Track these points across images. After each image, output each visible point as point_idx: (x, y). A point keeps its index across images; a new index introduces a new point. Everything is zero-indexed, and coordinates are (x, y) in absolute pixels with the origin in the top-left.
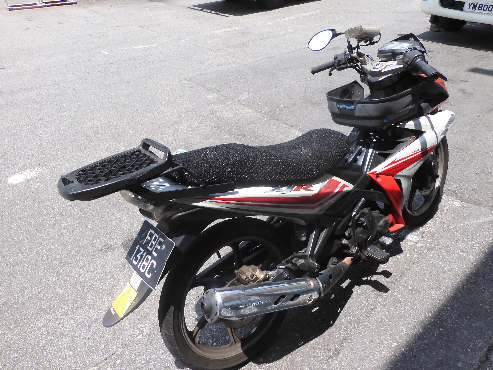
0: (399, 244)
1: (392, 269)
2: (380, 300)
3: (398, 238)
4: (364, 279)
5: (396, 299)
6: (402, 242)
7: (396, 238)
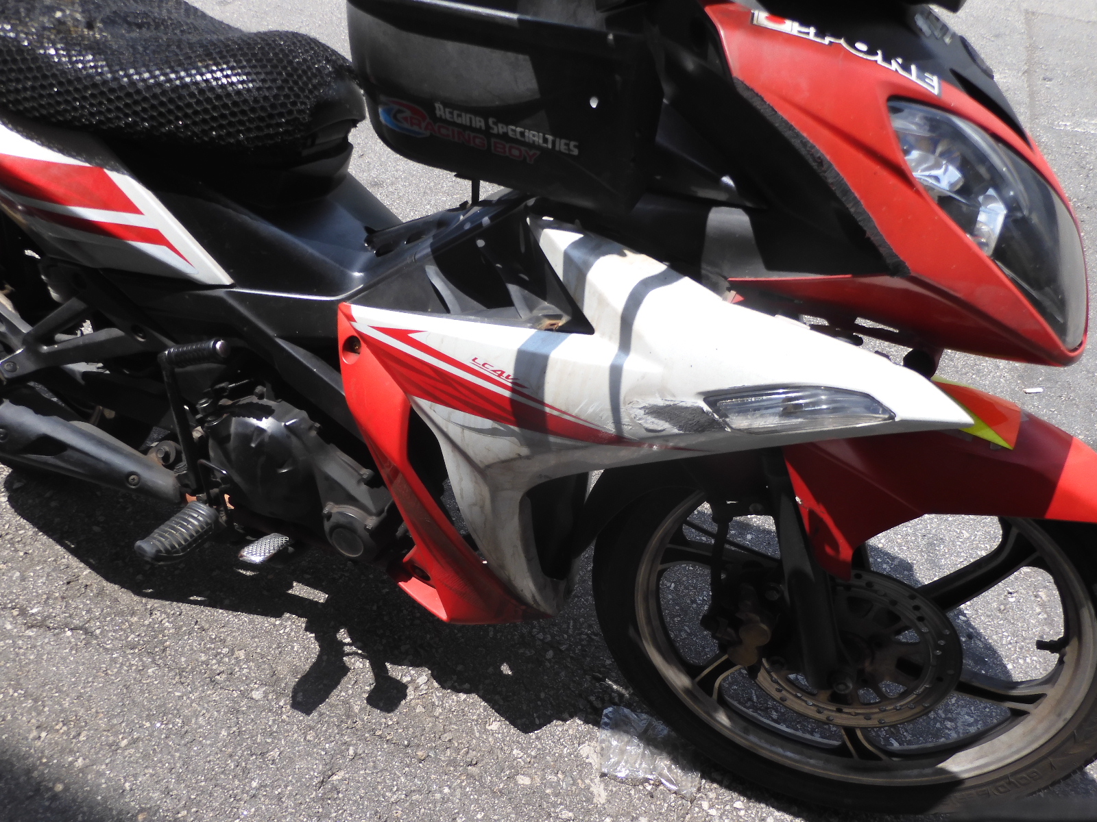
0: (566, 715)
1: (419, 709)
2: (257, 695)
3: (598, 704)
4: (343, 636)
5: (269, 740)
6: (580, 722)
7: (592, 698)
